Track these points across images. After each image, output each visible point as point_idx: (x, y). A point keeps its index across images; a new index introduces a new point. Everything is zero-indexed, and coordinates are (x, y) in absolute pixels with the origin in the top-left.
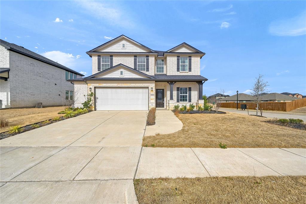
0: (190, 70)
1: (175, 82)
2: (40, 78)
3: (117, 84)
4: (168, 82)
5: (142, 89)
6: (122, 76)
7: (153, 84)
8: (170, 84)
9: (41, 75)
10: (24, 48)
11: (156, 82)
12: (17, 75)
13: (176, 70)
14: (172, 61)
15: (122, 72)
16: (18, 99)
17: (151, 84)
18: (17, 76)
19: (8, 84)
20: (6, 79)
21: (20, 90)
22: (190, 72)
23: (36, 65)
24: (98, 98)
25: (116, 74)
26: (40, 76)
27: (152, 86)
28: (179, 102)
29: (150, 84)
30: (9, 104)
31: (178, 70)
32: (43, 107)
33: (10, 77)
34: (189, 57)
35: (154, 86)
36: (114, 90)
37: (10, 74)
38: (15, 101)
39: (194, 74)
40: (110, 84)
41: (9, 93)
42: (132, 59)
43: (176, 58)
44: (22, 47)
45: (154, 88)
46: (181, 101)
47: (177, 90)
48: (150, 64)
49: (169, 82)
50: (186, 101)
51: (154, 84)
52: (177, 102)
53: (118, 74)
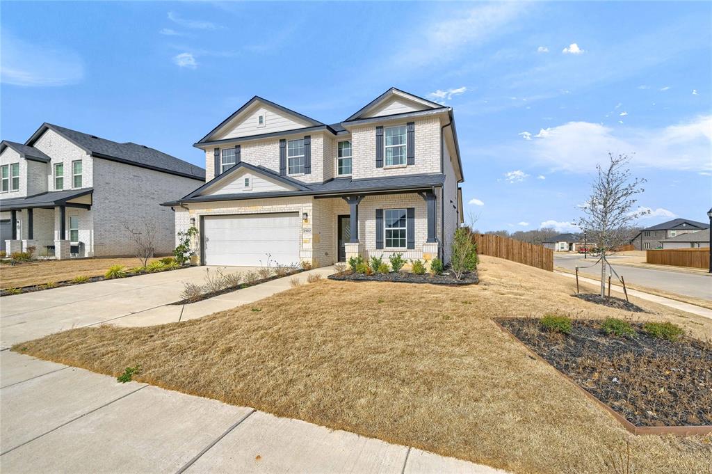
0: (411, 160)
1: (363, 196)
2: (152, 200)
3: (236, 208)
4: (344, 197)
5: (288, 218)
6: (247, 188)
7: (308, 204)
8: (349, 202)
9: (156, 197)
10: (148, 147)
11: (315, 198)
12: (106, 198)
13: (375, 163)
14: (363, 142)
15: (247, 180)
16: (107, 241)
17: (304, 205)
18: (107, 201)
19: (91, 215)
20: (88, 207)
21: (112, 226)
22: (412, 166)
23: (144, 179)
24: (208, 240)
25: (236, 187)
26: (153, 198)
27: (307, 208)
28: (383, 248)
29: (301, 205)
30: (93, 251)
31: (379, 163)
32: (154, 257)
33: (93, 203)
34: (408, 124)
35: (311, 208)
36: (235, 221)
37: (93, 198)
38: (102, 244)
39: (422, 172)
40: (225, 209)
41: (93, 231)
42: (275, 148)
43: (374, 133)
44: (145, 147)
45: (311, 214)
46: (388, 244)
47: (377, 218)
48: (313, 156)
49: (348, 195)
50: (403, 245)
51: (311, 204)
52: (377, 248)
53: (241, 186)
